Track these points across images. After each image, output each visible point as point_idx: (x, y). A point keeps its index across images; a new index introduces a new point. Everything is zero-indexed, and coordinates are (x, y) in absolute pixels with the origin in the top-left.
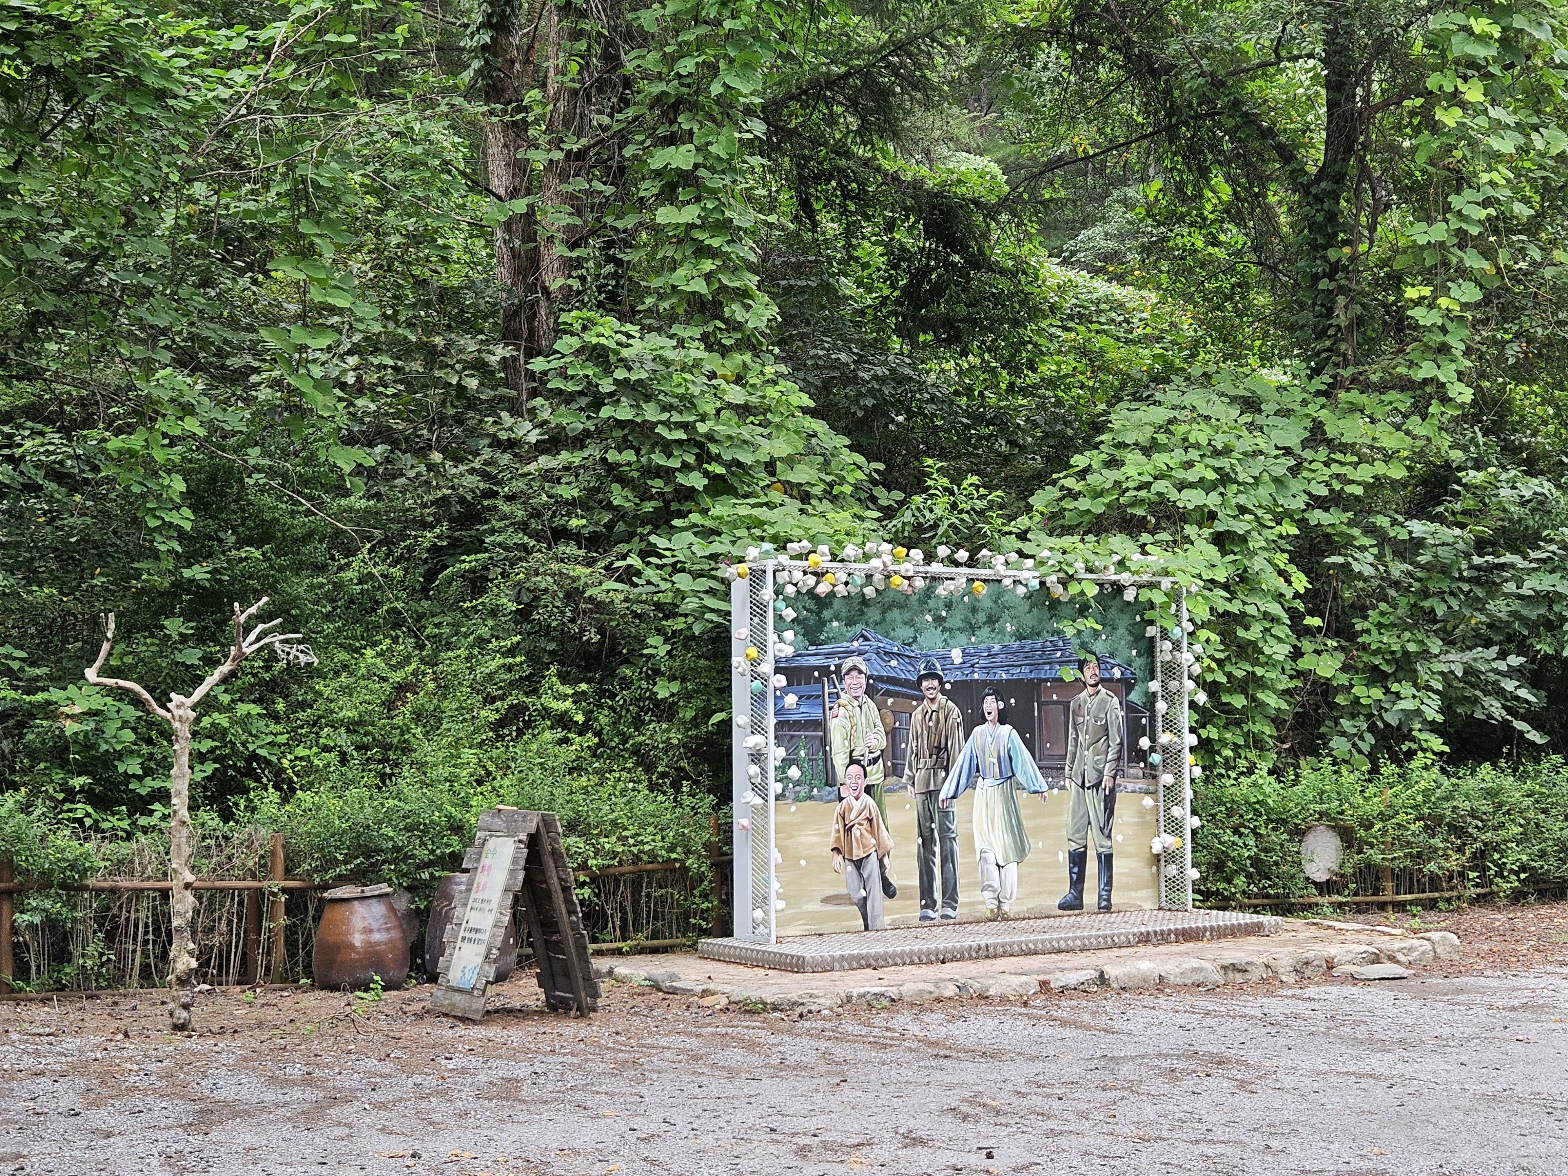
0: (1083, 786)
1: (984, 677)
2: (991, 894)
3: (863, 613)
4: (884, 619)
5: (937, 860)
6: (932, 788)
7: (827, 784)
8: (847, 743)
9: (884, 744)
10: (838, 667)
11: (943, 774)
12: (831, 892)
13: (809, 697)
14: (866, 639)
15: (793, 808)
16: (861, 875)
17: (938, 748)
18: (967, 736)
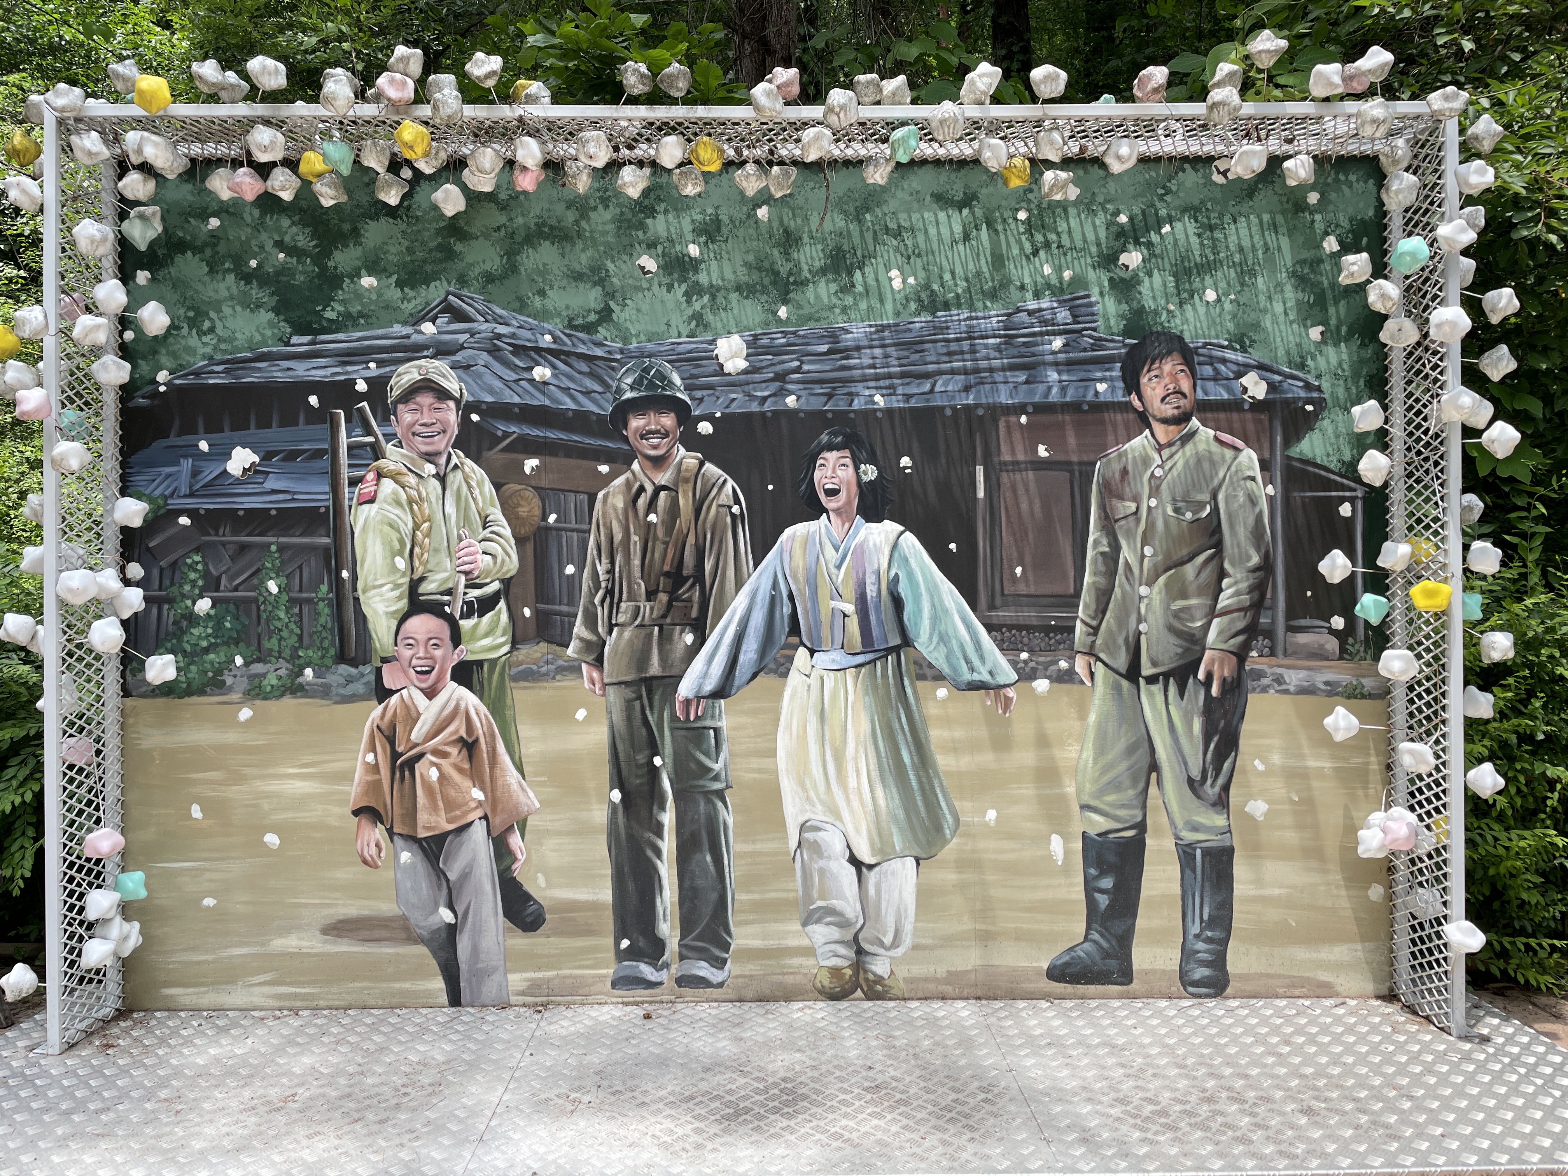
0: (1133, 673)
1: (816, 404)
2: (835, 933)
3: (450, 254)
4: (512, 269)
5: (668, 844)
6: (655, 668)
7: (342, 658)
8: (401, 563)
9: (512, 564)
10: (378, 385)
11: (689, 638)
12: (351, 909)
13: (291, 456)
14: (459, 316)
15: (245, 714)
16: (440, 874)
17: (676, 577)
18: (760, 551)
